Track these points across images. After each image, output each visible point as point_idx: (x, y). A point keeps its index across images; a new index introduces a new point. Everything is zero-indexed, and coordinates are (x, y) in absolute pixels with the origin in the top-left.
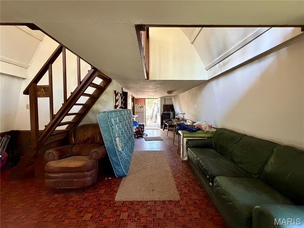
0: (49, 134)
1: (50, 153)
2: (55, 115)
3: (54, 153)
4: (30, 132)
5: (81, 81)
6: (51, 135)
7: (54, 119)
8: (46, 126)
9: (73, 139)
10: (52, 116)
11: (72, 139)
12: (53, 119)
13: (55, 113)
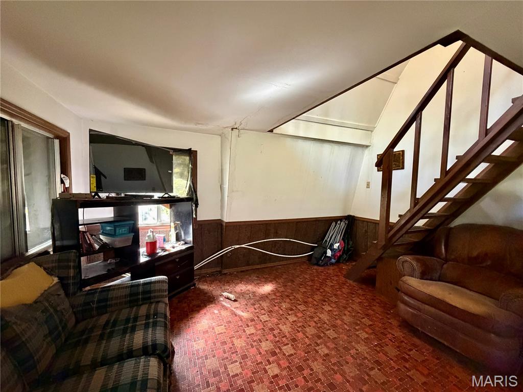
0: (404, 230)
1: (406, 261)
2: (418, 199)
3: (414, 263)
4: (378, 222)
5: (488, 128)
6: (407, 232)
7: (417, 206)
8: (400, 216)
9: (443, 247)
10: (415, 201)
11: (441, 249)
12: (415, 206)
13: (419, 196)
